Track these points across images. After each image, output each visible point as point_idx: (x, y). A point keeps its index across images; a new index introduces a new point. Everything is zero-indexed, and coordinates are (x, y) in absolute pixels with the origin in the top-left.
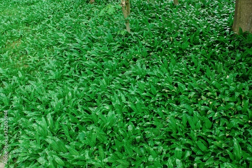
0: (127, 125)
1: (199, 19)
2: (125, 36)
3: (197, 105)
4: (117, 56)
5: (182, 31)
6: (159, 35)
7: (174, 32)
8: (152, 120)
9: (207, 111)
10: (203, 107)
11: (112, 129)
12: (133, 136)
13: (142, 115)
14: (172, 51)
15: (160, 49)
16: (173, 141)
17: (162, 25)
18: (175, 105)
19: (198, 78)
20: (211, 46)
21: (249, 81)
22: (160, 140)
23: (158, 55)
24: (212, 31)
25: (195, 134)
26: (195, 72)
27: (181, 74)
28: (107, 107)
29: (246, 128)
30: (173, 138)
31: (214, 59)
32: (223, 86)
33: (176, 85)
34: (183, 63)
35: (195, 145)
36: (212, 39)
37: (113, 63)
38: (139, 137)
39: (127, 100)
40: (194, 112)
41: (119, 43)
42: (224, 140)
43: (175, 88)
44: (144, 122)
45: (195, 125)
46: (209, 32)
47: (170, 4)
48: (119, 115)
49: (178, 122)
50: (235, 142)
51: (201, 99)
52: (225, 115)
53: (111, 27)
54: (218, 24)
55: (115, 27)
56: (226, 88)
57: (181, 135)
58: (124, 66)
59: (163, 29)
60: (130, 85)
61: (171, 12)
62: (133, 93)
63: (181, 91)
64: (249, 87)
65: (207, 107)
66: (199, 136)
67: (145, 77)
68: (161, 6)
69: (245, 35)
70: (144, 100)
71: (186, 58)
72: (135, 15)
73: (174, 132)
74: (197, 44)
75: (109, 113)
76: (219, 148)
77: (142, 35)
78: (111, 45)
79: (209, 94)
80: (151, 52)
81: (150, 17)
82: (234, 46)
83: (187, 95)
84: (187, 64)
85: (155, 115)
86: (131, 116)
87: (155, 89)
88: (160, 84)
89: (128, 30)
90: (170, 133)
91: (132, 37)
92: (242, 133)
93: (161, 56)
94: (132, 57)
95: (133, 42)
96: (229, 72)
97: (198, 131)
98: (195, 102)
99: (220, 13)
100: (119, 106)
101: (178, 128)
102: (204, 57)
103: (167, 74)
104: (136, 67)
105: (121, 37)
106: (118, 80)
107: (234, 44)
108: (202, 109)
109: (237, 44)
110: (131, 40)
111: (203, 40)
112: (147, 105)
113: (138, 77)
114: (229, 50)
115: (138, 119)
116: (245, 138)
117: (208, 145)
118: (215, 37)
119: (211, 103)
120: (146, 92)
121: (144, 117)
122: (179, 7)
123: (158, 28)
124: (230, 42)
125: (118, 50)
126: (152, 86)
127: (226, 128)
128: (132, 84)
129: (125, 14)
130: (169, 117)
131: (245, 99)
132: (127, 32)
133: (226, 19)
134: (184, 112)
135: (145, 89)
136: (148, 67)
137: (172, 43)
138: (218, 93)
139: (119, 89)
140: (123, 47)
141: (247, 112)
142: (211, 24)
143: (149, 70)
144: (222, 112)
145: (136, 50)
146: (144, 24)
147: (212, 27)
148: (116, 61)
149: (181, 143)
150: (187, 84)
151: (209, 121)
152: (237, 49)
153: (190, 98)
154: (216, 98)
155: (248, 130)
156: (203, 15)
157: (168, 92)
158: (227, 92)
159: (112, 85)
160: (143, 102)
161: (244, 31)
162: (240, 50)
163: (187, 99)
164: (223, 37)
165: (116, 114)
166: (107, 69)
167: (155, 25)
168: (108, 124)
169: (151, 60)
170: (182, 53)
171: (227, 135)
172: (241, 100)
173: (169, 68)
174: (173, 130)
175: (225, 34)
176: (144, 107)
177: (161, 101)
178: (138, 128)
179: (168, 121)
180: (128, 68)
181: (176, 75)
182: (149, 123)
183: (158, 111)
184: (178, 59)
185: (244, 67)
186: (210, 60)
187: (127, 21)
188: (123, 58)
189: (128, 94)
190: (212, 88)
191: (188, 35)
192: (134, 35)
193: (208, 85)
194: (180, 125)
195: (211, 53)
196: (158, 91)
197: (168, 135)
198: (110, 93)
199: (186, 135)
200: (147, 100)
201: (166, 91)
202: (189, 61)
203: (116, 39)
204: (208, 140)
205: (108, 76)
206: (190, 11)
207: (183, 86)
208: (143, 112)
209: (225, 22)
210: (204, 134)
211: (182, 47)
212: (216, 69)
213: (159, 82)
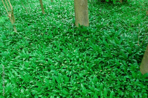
0: (20, 89)
1: (57, 21)
2: (14, 35)
3: (60, 70)
4: (10, 48)
5: (48, 28)
6: (35, 32)
7: (44, 29)
8: (35, 83)
9: (65, 72)
10: (63, 70)
11: (11, 94)
12: (24, 96)
13: (28, 81)
14: (43, 41)
15: (36, 41)
16: (49, 93)
17: (36, 26)
18: (47, 72)
19: (59, 54)
20: (65, 35)
21: (86, 52)
22: (42, 94)
23: (35, 44)
24: (64, 27)
25: (60, 86)
26: (57, 51)
27: (49, 53)
28: (6, 81)
29: (87, 77)
30: (49, 91)
31: (67, 42)
32: (73, 56)
33: (47, 60)
34: (50, 47)
35: (61, 92)
36: (65, 31)
37: (7, 53)
38: (28, 95)
39: (18, 74)
40: (59, 73)
41: (10, 40)
42: (77, 86)
43: (47, 62)
44: (30, 85)
45: (60, 81)
46: (63, 28)
47: (40, 14)
48: (14, 85)
49: (50, 81)
50: (82, 85)
51: (62, 66)
52: (75, 72)
53: (4, 30)
54: (68, 22)
55: (7, 30)
56: (74, 57)
57: (53, 88)
58: (15, 53)
59: (37, 28)
60: (20, 64)
61: (41, 18)
62: (22, 69)
63: (50, 63)
64: (86, 54)
65: (65, 70)
66: (63, 87)
67: (28, 58)
68: (35, 15)
69: (82, 27)
70: (29, 72)
71: (51, 44)
72: (20, 22)
73: (49, 87)
74: (57, 35)
75: (7, 84)
76: (75, 91)
77: (25, 33)
78: (5, 42)
79: (66, 62)
80: (31, 43)
81: (29, 22)
82: (77, 34)
83: (54, 65)
84: (53, 47)
85: (37, 80)
86: (22, 83)
87: (35, 64)
88: (37, 61)
89: (16, 31)
90: (47, 88)
91: (18, 35)
92: (85, 80)
93: (37, 45)
94: (19, 48)
95: (20, 38)
96: (75, 48)
97: (62, 84)
98: (59, 68)
99: (68, 16)
100: (13, 79)
101: (51, 85)
102: (62, 41)
103: (41, 55)
104: (22, 53)
105: (11, 36)
106: (12, 63)
107: (77, 32)
108: (63, 71)
109: (78, 32)
110: (18, 37)
111: (60, 32)
112: (31, 75)
113: (24, 59)
114: (75, 36)
115: (26, 84)
116: (87, 82)
117: (68, 90)
118: (66, 30)
119: (67, 67)
120: (30, 67)
121: (30, 82)
122: (46, 15)
123: (34, 28)
124: (75, 32)
125: (10, 44)
126: (33, 63)
127: (77, 79)
128: (21, 64)
129: (12, 22)
130: (45, 79)
131: (85, 61)
132: (15, 33)
133: (71, 20)
134: (53, 74)
135: (29, 66)
136: (30, 52)
137: (43, 36)
138: (71, 61)
139: (13, 68)
140: (13, 42)
141: (87, 68)
142: (64, 23)
143: (31, 54)
144: (74, 71)
145: (22, 43)
146: (25, 27)
147: (64, 24)
148: (10, 51)
149: (54, 93)
150: (53, 58)
151: (67, 77)
152: (79, 35)
153: (55, 66)
154: (70, 64)
155: (88, 77)
156: (59, 18)
157: (43, 65)
158: (75, 59)
159: (8, 67)
160: (29, 74)
161: (81, 25)
164: (71, 29)
165: (12, 84)
166: (4, 57)
167: (32, 27)
168: (7, 91)
169: (31, 48)
170: (49, 41)
171: (78, 82)
172: (83, 62)
173: (42, 51)
174: (49, 86)
175: (72, 28)
176: (30, 76)
177: (40, 70)
178: (27, 90)
179: (44, 82)
180: (17, 55)
181: (47, 54)
182: (33, 85)
183: (38, 77)
184: (47, 45)
185: (83, 44)
186: (65, 43)
187: (14, 26)
188: (14, 49)
189: (19, 70)
190: (67, 58)
191: (52, 30)
192: (20, 34)
193: (65, 57)
194: (52, 83)
195: (65, 39)
196: (37, 65)
197: (46, 90)
198: (7, 71)
199: (56, 88)
200: (31, 72)
201: (42, 64)
202: (54, 45)
203: (8, 38)
204: (68, 87)
205: (4, 61)
206: (52, 17)
207: (51, 60)
208: (29, 80)
209: (71, 21)
210: (65, 85)
211: (49, 38)
212: (69, 47)
213: (37, 60)
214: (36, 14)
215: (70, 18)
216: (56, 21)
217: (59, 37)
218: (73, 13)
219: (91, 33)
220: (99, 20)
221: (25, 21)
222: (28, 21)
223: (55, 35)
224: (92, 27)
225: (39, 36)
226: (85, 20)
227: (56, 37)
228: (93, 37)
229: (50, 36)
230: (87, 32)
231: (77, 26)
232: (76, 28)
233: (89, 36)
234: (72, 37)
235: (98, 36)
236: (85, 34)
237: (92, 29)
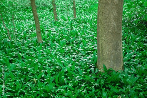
214: (25, 41)
215: (88, 54)
216: (61, 57)
217: (67, 88)
218: (94, 43)
220: (142, 59)
221: (4, 53)
222: (11, 55)
223: (59, 84)
224: (129, 74)
225: (28, 84)
226: (117, 59)
227: (61, 89)
228: (131, 94)
229: (49, 85)
230: (120, 82)
231: (101, 69)
232: (98, 73)
233: (124, 91)
234: (91, 91)
235: (141, 91)
236: (114, 85)
237: (128, 77)
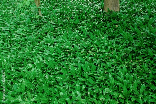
0: (44, 75)
1: (84, 4)
2: (39, 19)
3: (87, 57)
4: (35, 32)
5: (74, 13)
6: (60, 16)
7: (70, 14)
8: (60, 70)
9: (92, 60)
10: (90, 57)
11: (35, 79)
12: (49, 82)
13: (53, 68)
14: (69, 26)
15: (61, 25)
16: (74, 81)
17: (62, 10)
18: (73, 59)
19: (86, 40)
20: (92, 20)
21: (115, 39)
22: (67, 81)
23: (61, 29)
24: (92, 11)
25: (87, 74)
26: (84, 37)
27: (76, 39)
28: (31, 66)
29: (116, 67)
30: (74, 79)
31: (95, 28)
32: (101, 44)
33: (73, 46)
34: (76, 32)
35: (87, 81)
36: (93, 16)
37: (32, 37)
38: (53, 82)
39: (43, 60)
40: (85, 61)
41: (35, 24)
42: (104, 75)
43: (73, 48)
44: (55, 72)
45: (87, 69)
46: (90, 12)
48: (39, 70)
49: (76, 69)
50: (110, 75)
51: (89, 53)
52: (103, 61)
53: (29, 14)
54: (95, 7)
55: (32, 14)
56: (102, 44)
57: (79, 76)
58: (40, 38)
59: (63, 12)
60: (45, 50)
61: (67, 1)
62: (46, 54)
63: (76, 50)
64: (116, 42)
65: (92, 57)
66: (89, 76)
67: (54, 44)
69: (111, 12)
70: (54, 58)
71: (78, 29)
72: (45, 5)
73: (74, 75)
74: (84, 20)
75: (32, 69)
76: (102, 81)
77: (50, 17)
78: (30, 26)
79: (93, 49)
80: (56, 27)
81: (54, 5)
82: (106, 19)
83: (80, 52)
84: (79, 33)
85: (62, 66)
86: (46, 69)
87: (60, 50)
88: (63, 47)
89: (40, 15)
90: (72, 76)
91: (43, 19)
92: (113, 70)
93: (63, 30)
94: (44, 32)
95: (44, 22)
96: (104, 35)
97: (88, 73)
98: (85, 55)
99: (96, 0)
100: (38, 64)
101: (76, 72)
102: (89, 27)
103: (67, 40)
104: (47, 38)
105: (36, 20)
106: (36, 47)
107: (106, 18)
108: (90, 59)
110: (43, 21)
111: (88, 17)
112: (56, 61)
113: (49, 44)
114: (103, 22)
115: (51, 70)
116: (116, 72)
117: (95, 80)
118: (94, 14)
119: (94, 54)
120: (55, 53)
121: (55, 69)
123: (60, 12)
124: (103, 17)
125: (35, 28)
126: (58, 49)
127: (105, 68)
128: (46, 49)
129: (37, 4)
130: (70, 66)
131: (114, 49)
132: (40, 16)
133: (100, 4)
134: (79, 62)
135: (54, 51)
136: (55, 37)
137: (69, 21)
138: (98, 48)
139: (38, 53)
140: (38, 26)
141: (116, 57)
142: (92, 7)
143: (56, 39)
144: (101, 59)
145: (47, 27)
146: (50, 10)
147: (92, 9)
148: (34, 35)
149: (79, 81)
150: (79, 45)
151: (94, 65)
152: (107, 21)
153: (82, 53)
154: (98, 51)
155: (117, 67)
156: (86, 2)
157: (69, 51)
158: (103, 47)
159: (33, 51)
160: (54, 60)
161: (110, 10)
162: (109, 21)
163: (81, 54)
164: (99, 14)
165: (37, 69)
166: (29, 41)
167: (57, 11)
168: (32, 76)
169: (56, 33)
170: (75, 26)
171: (105, 72)
172: (112, 50)
173: (68, 36)
174: (74, 74)
176: (54, 63)
177: (65, 57)
178: (52, 76)
179: (70, 69)
180: (42, 40)
181: (73, 40)
182: (58, 72)
183: (63, 63)
184: (73, 30)
185: (112, 31)
186: (92, 29)
187: (39, 9)
188: (38, 33)
189: (44, 56)
190: (95, 45)
191: (78, 15)
192: (45, 18)
193: (92, 44)
194: (78, 70)
195: (92, 24)
196: (62, 51)
197: (71, 78)
198: (32, 56)
199: (82, 76)
200: (56, 58)
201: (67, 51)
202: (80, 31)
203: (33, 22)
204: (95, 77)
205: (29, 45)
207: (77, 47)
208: (54, 66)
209: (99, 5)
210: (92, 74)
211: (75, 23)
212: (96, 34)
213: (63, 46)
219: (121, 19)
